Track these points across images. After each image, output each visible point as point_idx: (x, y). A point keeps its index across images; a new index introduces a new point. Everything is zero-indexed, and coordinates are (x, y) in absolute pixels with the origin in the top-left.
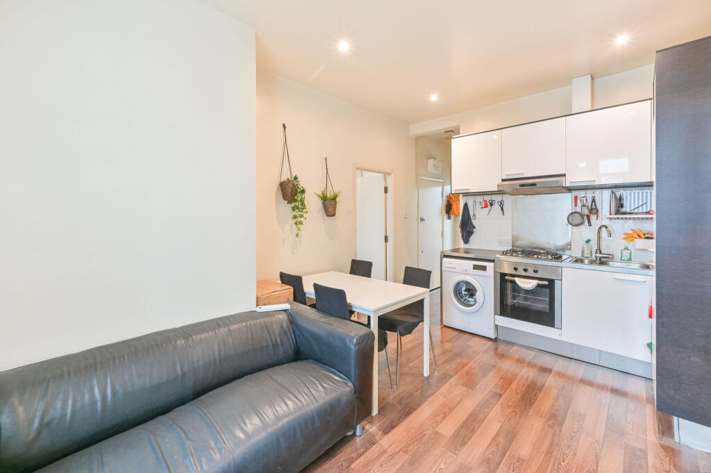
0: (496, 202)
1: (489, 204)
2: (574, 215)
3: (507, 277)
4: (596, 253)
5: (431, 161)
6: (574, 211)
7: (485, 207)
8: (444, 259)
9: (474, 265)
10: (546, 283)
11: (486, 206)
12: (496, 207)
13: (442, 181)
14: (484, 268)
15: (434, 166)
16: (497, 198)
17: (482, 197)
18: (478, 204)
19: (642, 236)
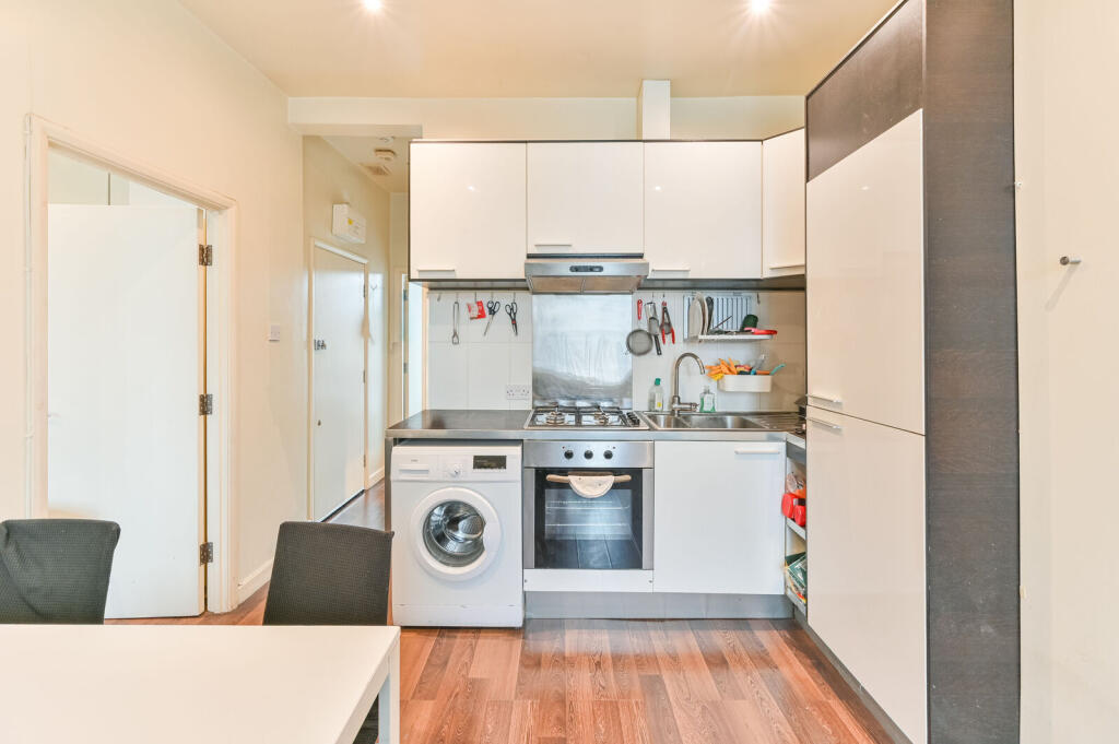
0: (503, 307)
1: (487, 311)
2: (639, 334)
3: (550, 477)
4: (673, 402)
5: (342, 211)
6: (636, 328)
7: (479, 317)
8: (397, 450)
9: (476, 458)
10: (627, 478)
11: (481, 315)
12: (502, 316)
13: (365, 261)
14: (500, 462)
15: (350, 222)
16: (504, 299)
17: (472, 293)
18: (464, 309)
19: (733, 369)
